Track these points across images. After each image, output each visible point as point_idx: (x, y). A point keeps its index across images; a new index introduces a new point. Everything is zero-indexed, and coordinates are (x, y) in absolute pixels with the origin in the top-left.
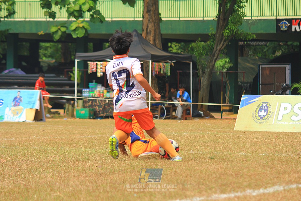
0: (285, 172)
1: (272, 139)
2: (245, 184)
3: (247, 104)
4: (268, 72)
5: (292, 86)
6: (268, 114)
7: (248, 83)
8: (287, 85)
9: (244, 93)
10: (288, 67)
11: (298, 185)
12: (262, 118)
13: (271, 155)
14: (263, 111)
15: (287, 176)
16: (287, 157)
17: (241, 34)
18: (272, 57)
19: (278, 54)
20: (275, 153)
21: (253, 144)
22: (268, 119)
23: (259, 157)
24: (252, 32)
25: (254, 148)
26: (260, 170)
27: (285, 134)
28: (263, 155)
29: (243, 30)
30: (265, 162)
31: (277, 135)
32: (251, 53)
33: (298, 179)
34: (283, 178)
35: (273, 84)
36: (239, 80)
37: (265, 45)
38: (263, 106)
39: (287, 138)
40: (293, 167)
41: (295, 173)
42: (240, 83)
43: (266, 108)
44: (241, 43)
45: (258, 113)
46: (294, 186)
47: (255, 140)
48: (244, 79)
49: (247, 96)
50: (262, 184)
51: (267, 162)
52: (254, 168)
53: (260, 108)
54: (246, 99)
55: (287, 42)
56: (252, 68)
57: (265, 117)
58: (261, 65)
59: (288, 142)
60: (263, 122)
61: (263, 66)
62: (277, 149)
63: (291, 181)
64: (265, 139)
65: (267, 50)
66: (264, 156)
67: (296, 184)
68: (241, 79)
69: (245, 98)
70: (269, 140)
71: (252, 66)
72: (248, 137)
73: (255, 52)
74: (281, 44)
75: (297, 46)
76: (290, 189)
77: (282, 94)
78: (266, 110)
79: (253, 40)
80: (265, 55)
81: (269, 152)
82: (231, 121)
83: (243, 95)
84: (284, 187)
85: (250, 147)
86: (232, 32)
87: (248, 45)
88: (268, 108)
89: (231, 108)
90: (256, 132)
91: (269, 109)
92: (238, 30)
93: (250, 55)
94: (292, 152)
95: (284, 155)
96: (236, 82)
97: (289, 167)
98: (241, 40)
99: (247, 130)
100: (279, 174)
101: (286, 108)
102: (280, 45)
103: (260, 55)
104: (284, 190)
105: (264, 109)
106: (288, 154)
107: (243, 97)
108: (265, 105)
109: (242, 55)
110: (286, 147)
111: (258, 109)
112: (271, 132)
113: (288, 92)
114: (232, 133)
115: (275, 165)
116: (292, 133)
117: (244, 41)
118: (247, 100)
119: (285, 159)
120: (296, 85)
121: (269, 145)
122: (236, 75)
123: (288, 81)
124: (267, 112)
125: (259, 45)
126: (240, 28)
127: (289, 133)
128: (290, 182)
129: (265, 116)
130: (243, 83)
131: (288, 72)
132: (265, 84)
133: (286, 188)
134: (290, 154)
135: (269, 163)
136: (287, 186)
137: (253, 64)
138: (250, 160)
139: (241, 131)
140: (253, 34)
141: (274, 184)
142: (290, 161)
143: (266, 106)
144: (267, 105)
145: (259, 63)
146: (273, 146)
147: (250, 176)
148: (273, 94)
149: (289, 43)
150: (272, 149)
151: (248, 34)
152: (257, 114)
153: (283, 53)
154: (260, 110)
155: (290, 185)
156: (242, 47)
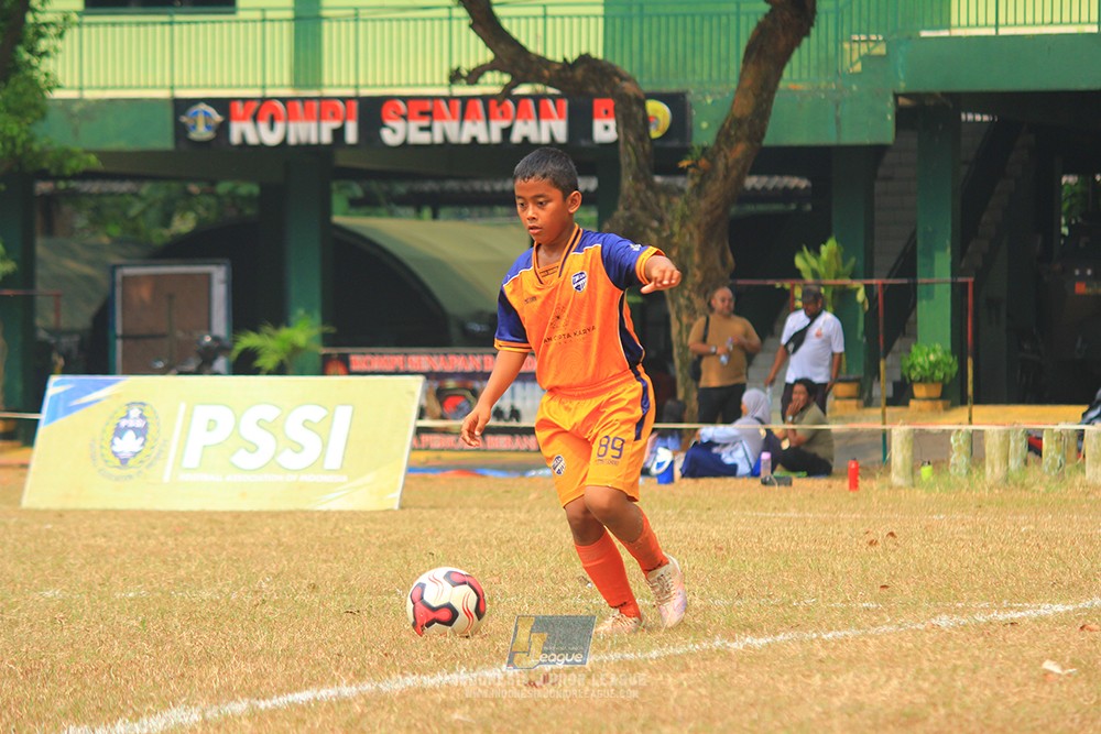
0: (208, 657)
1: (162, 538)
2: (60, 705)
3: (69, 410)
4: (145, 292)
5: (235, 341)
6: (147, 444)
7: (70, 332)
8: (216, 339)
9: (58, 368)
10: (219, 274)
11: (254, 701)
12: (124, 461)
13: (159, 594)
14: (130, 435)
15: (215, 670)
16: (217, 602)
17: (43, 153)
18: (160, 236)
19: (184, 224)
20: (173, 590)
21: (93, 556)
22: (150, 465)
23: (113, 603)
24: (86, 145)
25: (97, 572)
26: (117, 651)
27: (213, 520)
28: (131, 595)
29: (51, 137)
30: (134, 623)
31: (182, 524)
32: (81, 221)
33: (256, 682)
34: (201, 681)
35: (163, 336)
36: (39, 322)
37: (135, 195)
38: (127, 417)
39: (218, 532)
40: (237, 639)
41: (245, 659)
42: (42, 335)
43: (140, 424)
44: (43, 187)
45: (113, 444)
46: (240, 706)
47: (101, 541)
48: (62, 316)
49: (70, 382)
50: (125, 703)
51: (142, 623)
52: (93, 644)
53: (118, 424)
54: (65, 392)
55: (213, 183)
56: (88, 279)
57: (139, 457)
58: (120, 266)
59: (223, 548)
60: (130, 477)
61: (128, 271)
62: (182, 573)
63: (228, 688)
64: (139, 539)
65: (143, 213)
66: (131, 600)
67: (246, 700)
68: (45, 320)
69: (60, 389)
70: (152, 542)
71: (87, 270)
72: (74, 533)
73: (98, 219)
74: (194, 188)
75: (249, 199)
76: (226, 718)
77: (198, 372)
78: (141, 432)
79: (89, 175)
80: (136, 231)
81: (151, 584)
82: (11, 475)
83: (54, 379)
84: (203, 712)
85: (82, 567)
86: (9, 145)
87: (73, 195)
88: (146, 425)
89: (11, 426)
90: (104, 513)
91: (152, 428)
92: (32, 139)
93: (82, 229)
94: (236, 583)
95: (206, 594)
96: (29, 328)
97: (225, 640)
98: (44, 175)
99: (71, 505)
100: (187, 663)
101: (212, 425)
102: (189, 195)
103: (115, 231)
104: (205, 722)
105: (134, 429)
106: (220, 591)
107: (56, 384)
108: (135, 412)
109: (49, 231)
110: (215, 565)
111: (111, 429)
112: (160, 512)
113: (221, 363)
114: (14, 520)
115: (172, 634)
116: (237, 515)
117: (56, 178)
118: (70, 395)
119: (208, 610)
120: (249, 340)
121: (153, 558)
122: (29, 305)
123: (220, 325)
124: (145, 439)
125: (112, 194)
126: (39, 129)
127: (225, 513)
128: (228, 693)
129: (135, 454)
130: (56, 332)
131: (219, 292)
132: (137, 338)
133: (212, 714)
134: (227, 590)
135: (152, 627)
136: (215, 708)
137: (91, 263)
138: (80, 617)
139: (47, 511)
140: (87, 152)
141: (167, 703)
142: (227, 618)
143: (142, 416)
144: (145, 414)
145: (115, 260)
146: (165, 562)
147: (78, 676)
148: (164, 372)
149: (223, 187)
150: (162, 575)
151: (69, 154)
152: (107, 446)
153: (200, 222)
154: (119, 432)
155: (227, 704)
156: (50, 201)
